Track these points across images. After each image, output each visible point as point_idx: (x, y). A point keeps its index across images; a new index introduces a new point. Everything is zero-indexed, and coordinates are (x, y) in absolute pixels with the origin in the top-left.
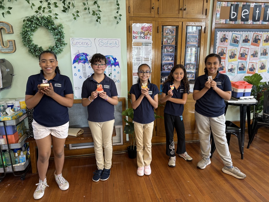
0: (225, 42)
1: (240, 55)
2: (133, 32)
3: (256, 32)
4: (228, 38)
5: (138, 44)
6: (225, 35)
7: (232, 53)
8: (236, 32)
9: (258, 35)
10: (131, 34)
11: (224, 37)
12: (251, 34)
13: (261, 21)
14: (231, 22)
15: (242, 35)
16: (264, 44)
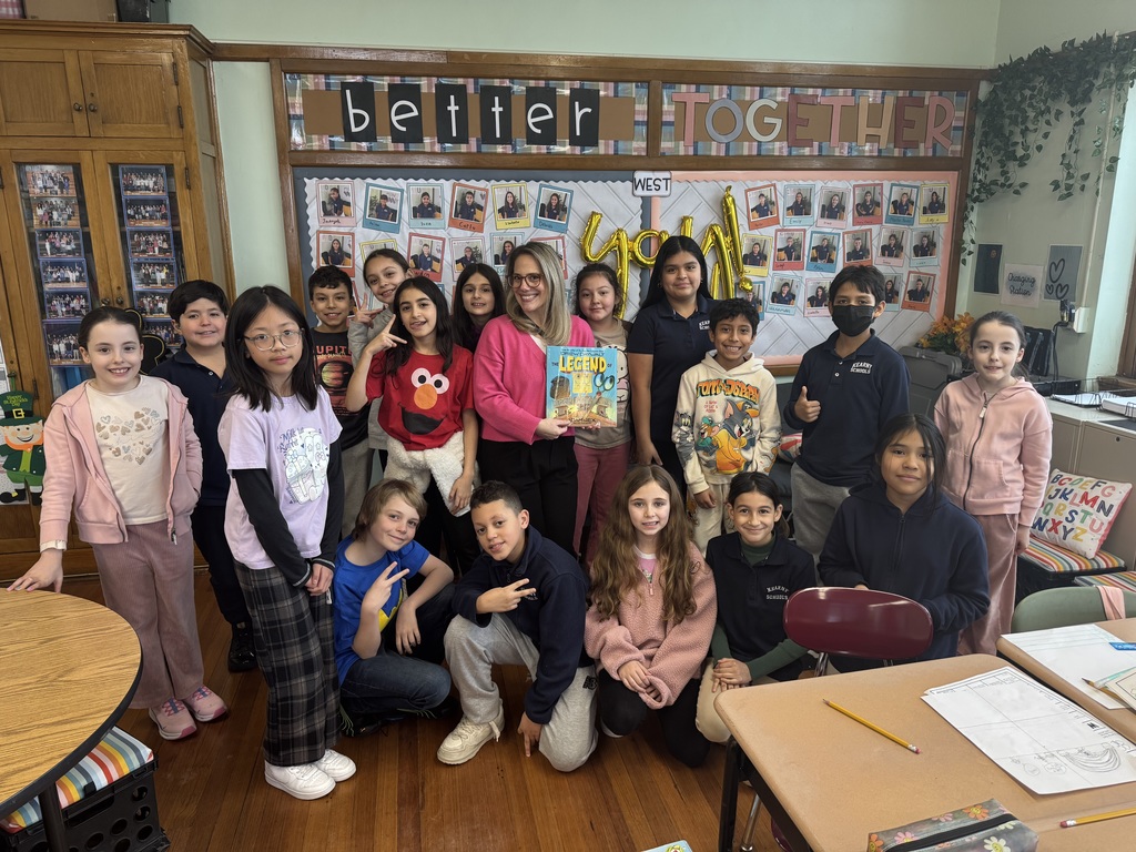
0: (343, 215)
1: (411, 261)
3: (463, 181)
4: (349, 199)
6: (336, 190)
8: (379, 181)
9: (469, 190)
11: (336, 195)
12: (441, 186)
13: (473, 142)
14: (354, 146)
15: (405, 192)
16: (503, 223)
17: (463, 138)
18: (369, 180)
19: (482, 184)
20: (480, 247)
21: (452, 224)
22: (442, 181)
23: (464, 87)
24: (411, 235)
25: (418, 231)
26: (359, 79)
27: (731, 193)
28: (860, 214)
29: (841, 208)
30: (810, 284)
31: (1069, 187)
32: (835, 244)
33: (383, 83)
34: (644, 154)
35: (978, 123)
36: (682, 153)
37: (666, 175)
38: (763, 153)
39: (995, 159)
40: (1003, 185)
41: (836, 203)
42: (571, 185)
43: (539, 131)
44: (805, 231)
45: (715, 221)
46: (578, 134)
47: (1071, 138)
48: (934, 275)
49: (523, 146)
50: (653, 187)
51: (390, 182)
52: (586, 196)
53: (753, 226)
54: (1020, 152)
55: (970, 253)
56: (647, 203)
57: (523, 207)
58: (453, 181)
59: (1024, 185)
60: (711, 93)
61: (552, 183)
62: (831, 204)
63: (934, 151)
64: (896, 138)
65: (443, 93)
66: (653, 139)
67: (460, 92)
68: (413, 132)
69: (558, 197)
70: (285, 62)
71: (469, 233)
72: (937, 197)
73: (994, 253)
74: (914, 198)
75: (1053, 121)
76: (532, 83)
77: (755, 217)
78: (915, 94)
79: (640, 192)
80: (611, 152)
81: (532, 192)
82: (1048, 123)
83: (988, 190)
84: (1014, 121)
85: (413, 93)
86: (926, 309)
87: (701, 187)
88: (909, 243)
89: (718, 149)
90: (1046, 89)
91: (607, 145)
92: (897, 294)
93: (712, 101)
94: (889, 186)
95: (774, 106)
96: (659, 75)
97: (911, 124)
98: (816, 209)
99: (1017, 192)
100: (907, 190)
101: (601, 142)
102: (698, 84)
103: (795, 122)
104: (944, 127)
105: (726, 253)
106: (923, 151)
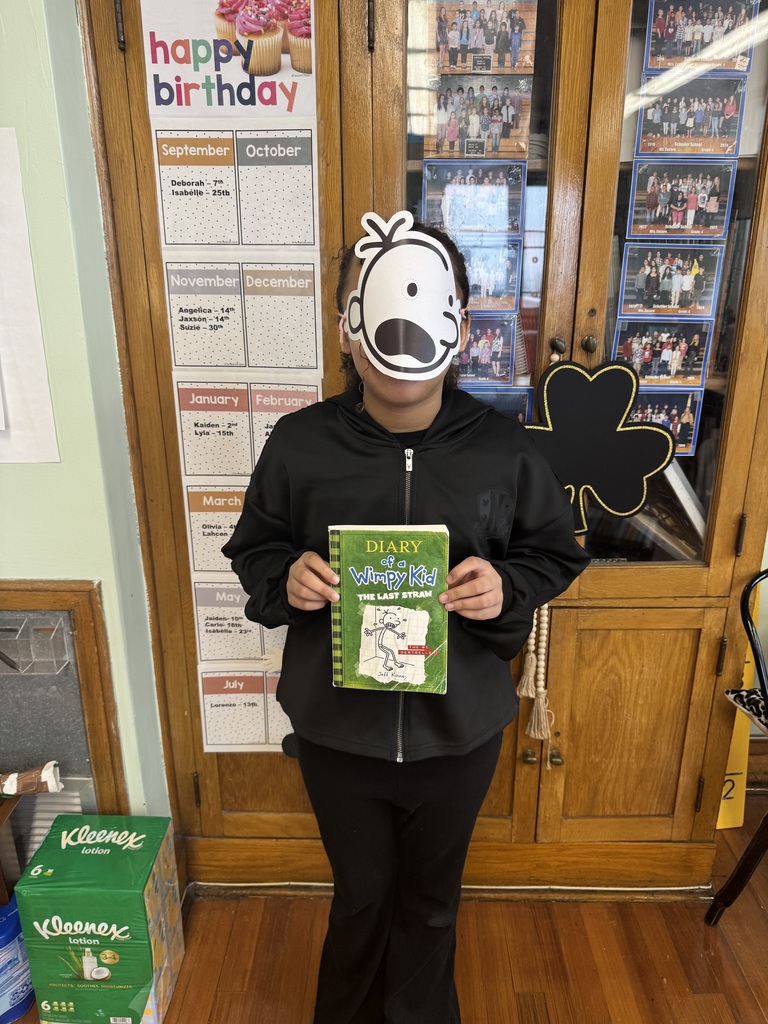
2: (155, 45)
5: (198, 151)
10: (133, 65)
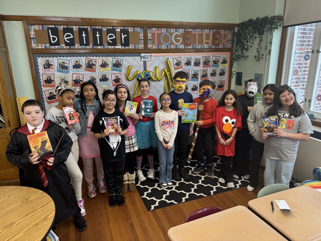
0: (50, 68)
1: (73, 82)
3: (88, 57)
4: (52, 64)
6: (48, 61)
7: (62, 80)
8: (62, 58)
9: (90, 60)
11: (48, 62)
12: (82, 59)
13: (91, 45)
14: (53, 47)
15: (70, 61)
16: (102, 69)
17: (88, 44)
18: (58, 58)
19: (95, 58)
20: (95, 77)
21: (86, 70)
22: (82, 57)
23: (87, 29)
24: (73, 74)
25: (75, 73)
26: (53, 26)
27: (169, 59)
28: (204, 65)
29: (199, 63)
30: (192, 85)
31: (259, 58)
32: (198, 73)
33: (61, 28)
34: (143, 48)
35: (235, 39)
36: (154, 48)
37: (150, 54)
38: (177, 48)
39: (240, 49)
40: (242, 56)
41: (198, 62)
42: (122, 58)
43: (111, 42)
44: (190, 70)
45: (165, 68)
46: (123, 42)
47: (259, 44)
48: (225, 81)
49: (106, 47)
50: (146, 58)
51: (65, 58)
52: (126, 61)
53: (175, 69)
54: (246, 48)
55: (234, 75)
56: (145, 63)
57: (108, 64)
58: (85, 57)
59: (247, 56)
60: (162, 31)
61: (116, 57)
62: (196, 62)
63: (224, 46)
64: (214, 43)
65: (81, 31)
66: (146, 44)
67: (86, 30)
68: (71, 43)
69: (118, 61)
70: (28, 21)
71: (91, 73)
72: (225, 59)
73: (240, 75)
74: (219, 60)
75: (254, 39)
76: (108, 28)
77: (176, 66)
78: (218, 30)
79: (142, 59)
80: (133, 48)
81: (110, 60)
82: (253, 40)
83: (238, 58)
84: (244, 38)
85: (71, 31)
86: (223, 90)
87: (160, 58)
88: (218, 72)
89: (164, 47)
90: (252, 30)
91: (132, 46)
92: (215, 86)
93: (162, 33)
94: (212, 56)
95: (180, 34)
96: (146, 25)
97: (217, 39)
98: (192, 63)
99: (246, 58)
100: (217, 57)
101: (130, 45)
102: (158, 28)
103: (186, 39)
104: (226, 40)
105: (168, 76)
106: (221, 46)
